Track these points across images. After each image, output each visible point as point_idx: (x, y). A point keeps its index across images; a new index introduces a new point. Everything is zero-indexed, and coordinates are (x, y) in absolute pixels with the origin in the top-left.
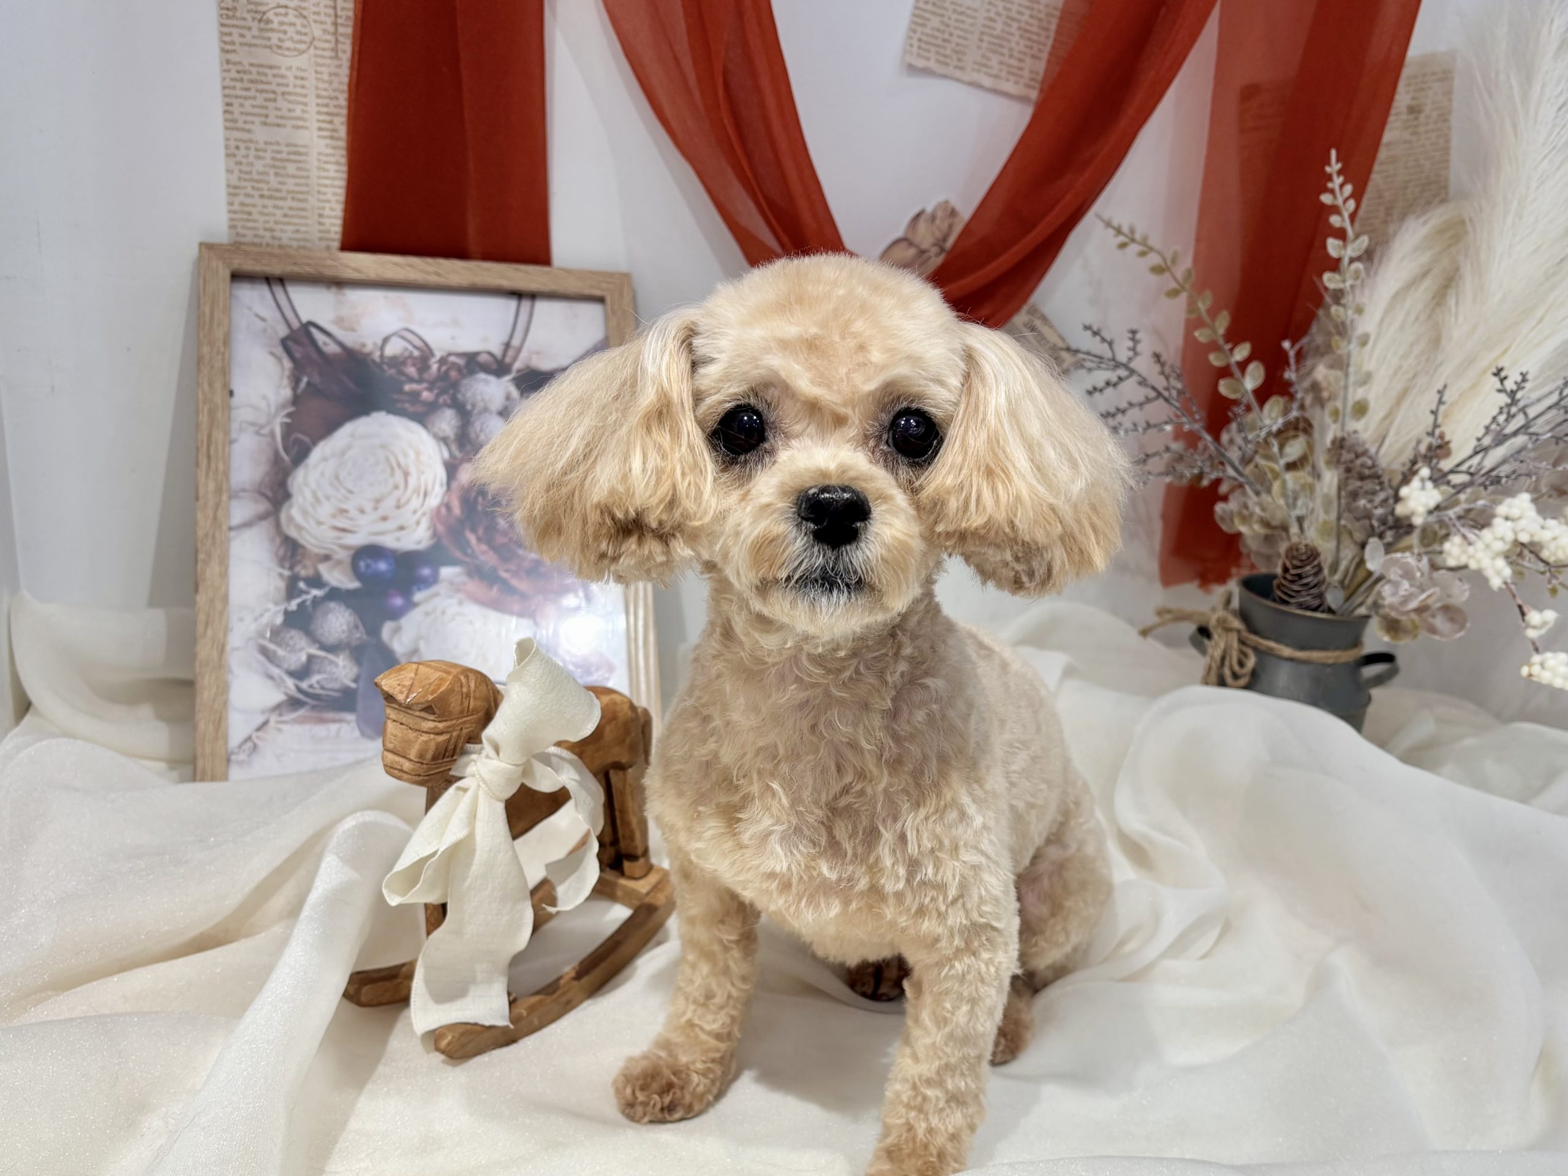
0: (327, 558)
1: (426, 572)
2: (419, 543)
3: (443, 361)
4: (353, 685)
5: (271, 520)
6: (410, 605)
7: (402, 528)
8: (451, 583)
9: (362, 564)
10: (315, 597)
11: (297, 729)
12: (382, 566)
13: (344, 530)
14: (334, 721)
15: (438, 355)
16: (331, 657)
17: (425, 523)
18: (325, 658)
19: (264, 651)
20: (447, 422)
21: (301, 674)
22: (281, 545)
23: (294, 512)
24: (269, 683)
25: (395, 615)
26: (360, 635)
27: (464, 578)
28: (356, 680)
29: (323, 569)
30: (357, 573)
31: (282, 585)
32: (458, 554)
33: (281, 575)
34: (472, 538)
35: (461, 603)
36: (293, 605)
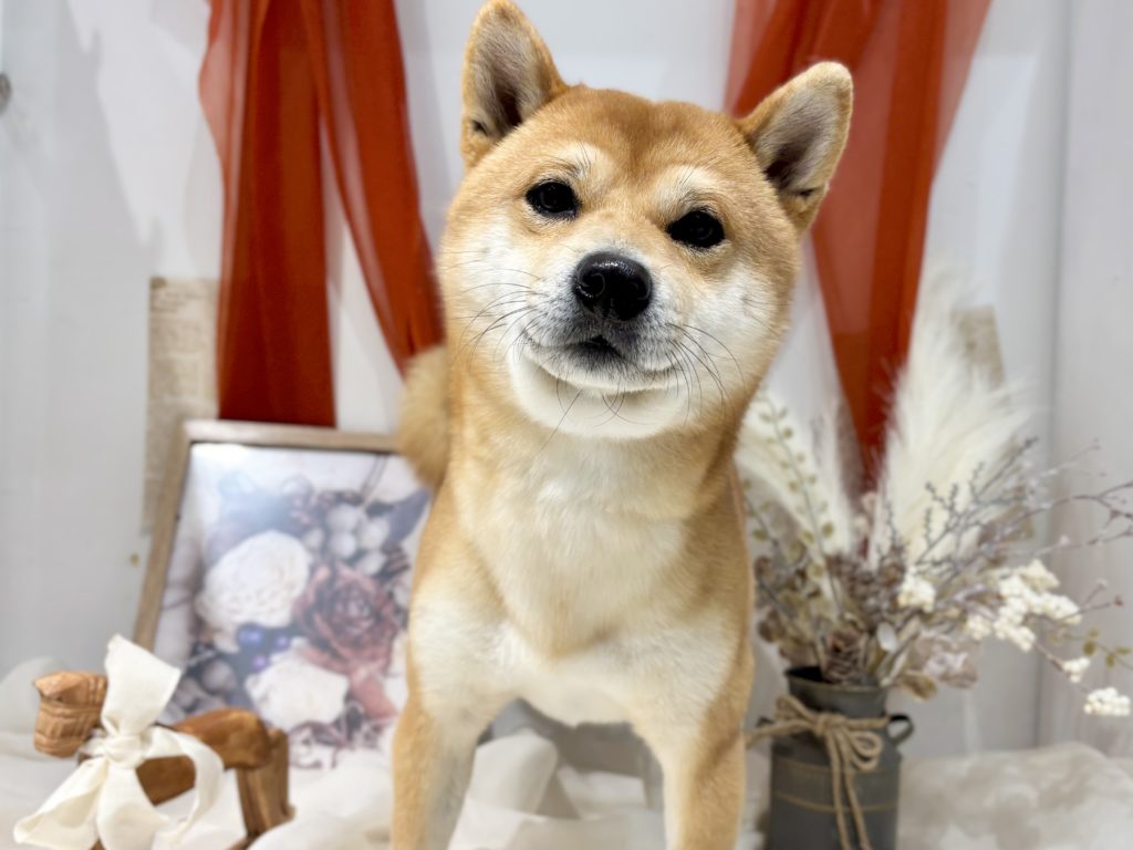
0: (221, 630)
1: (283, 641)
2: (281, 622)
3: (319, 497)
5: (189, 603)
6: (268, 664)
7: (272, 611)
8: (298, 650)
9: (242, 636)
10: (207, 657)
12: (255, 637)
13: (234, 612)
16: (211, 698)
17: (289, 607)
18: (207, 699)
20: (315, 537)
22: (193, 620)
23: (206, 598)
25: (257, 670)
26: (232, 682)
27: (307, 646)
29: (217, 637)
30: (238, 640)
31: (188, 648)
32: (306, 629)
33: (189, 640)
34: (318, 619)
35: (301, 664)
36: (194, 662)
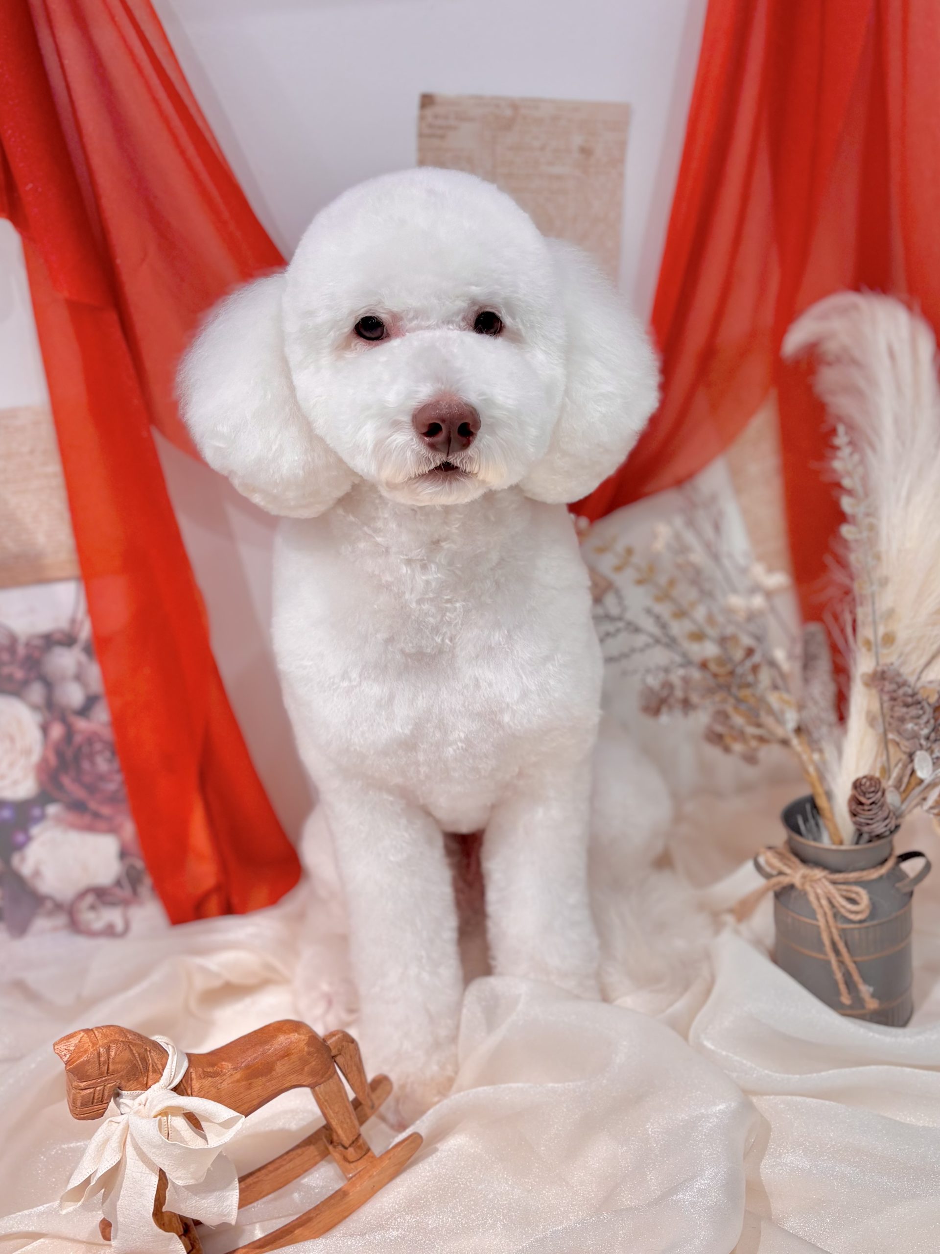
1: (37, 812)
2: (29, 792)
3: (28, 645)
6: (29, 839)
8: (55, 817)
12: (7, 813)
15: (22, 639)
17: (32, 775)
20: (36, 692)
25: (20, 847)
27: (63, 812)
32: (57, 794)
34: (66, 781)
35: (65, 832)
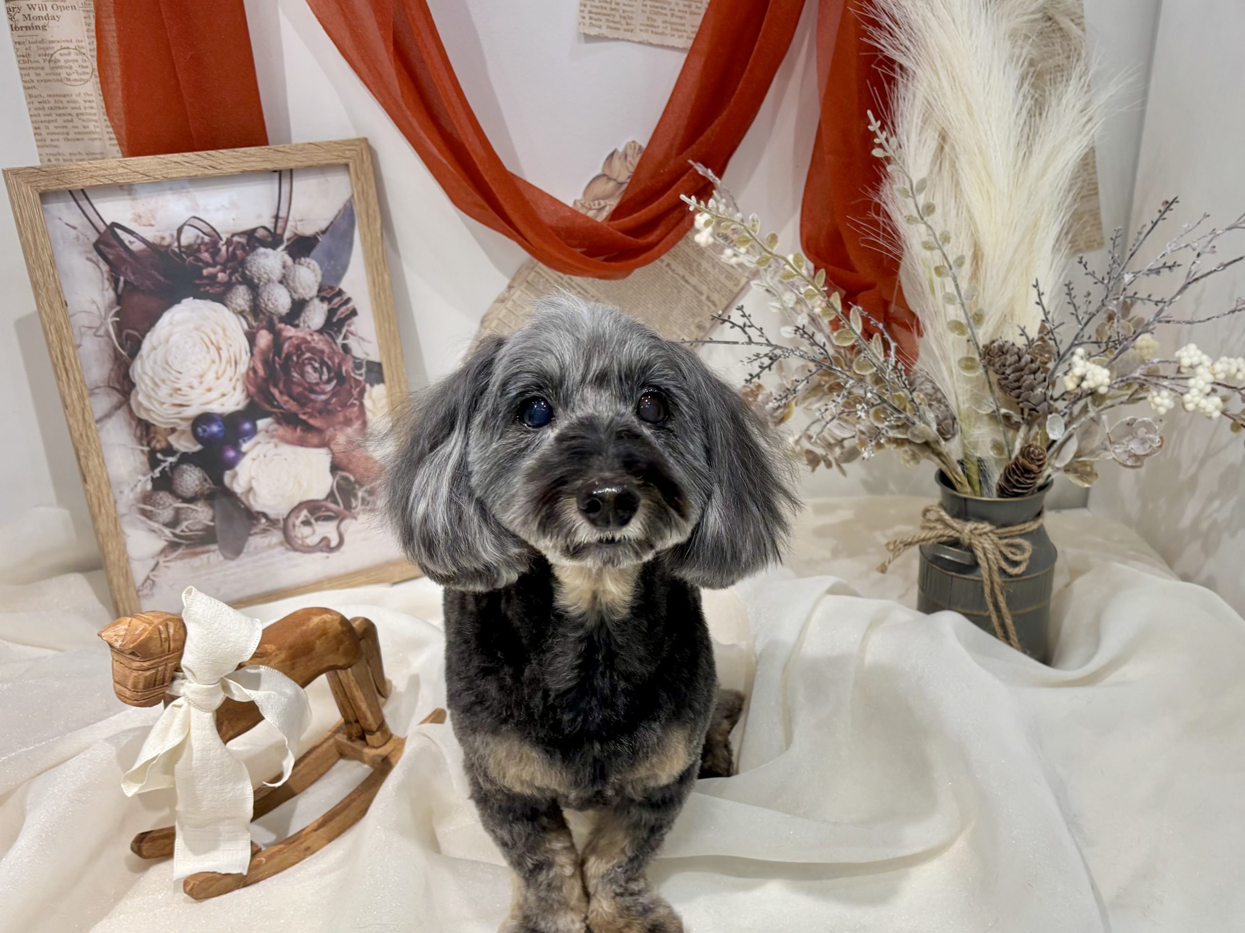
0: (173, 430)
1: (247, 426)
2: (238, 405)
3: (230, 241)
4: (212, 524)
5: (125, 408)
6: (241, 455)
7: (224, 395)
8: (267, 432)
9: (200, 430)
10: (171, 463)
11: (179, 563)
12: (215, 428)
13: (180, 405)
14: (203, 553)
15: (224, 237)
16: (192, 506)
17: (240, 387)
18: (188, 508)
19: (143, 512)
20: (241, 297)
21: (173, 524)
22: (136, 427)
23: (140, 397)
24: (153, 535)
25: (231, 465)
26: (209, 485)
27: (276, 426)
28: (212, 520)
29: (172, 439)
30: (197, 438)
31: (144, 459)
32: (268, 407)
33: (142, 451)
34: (276, 392)
35: (276, 446)
36: (157, 473)
